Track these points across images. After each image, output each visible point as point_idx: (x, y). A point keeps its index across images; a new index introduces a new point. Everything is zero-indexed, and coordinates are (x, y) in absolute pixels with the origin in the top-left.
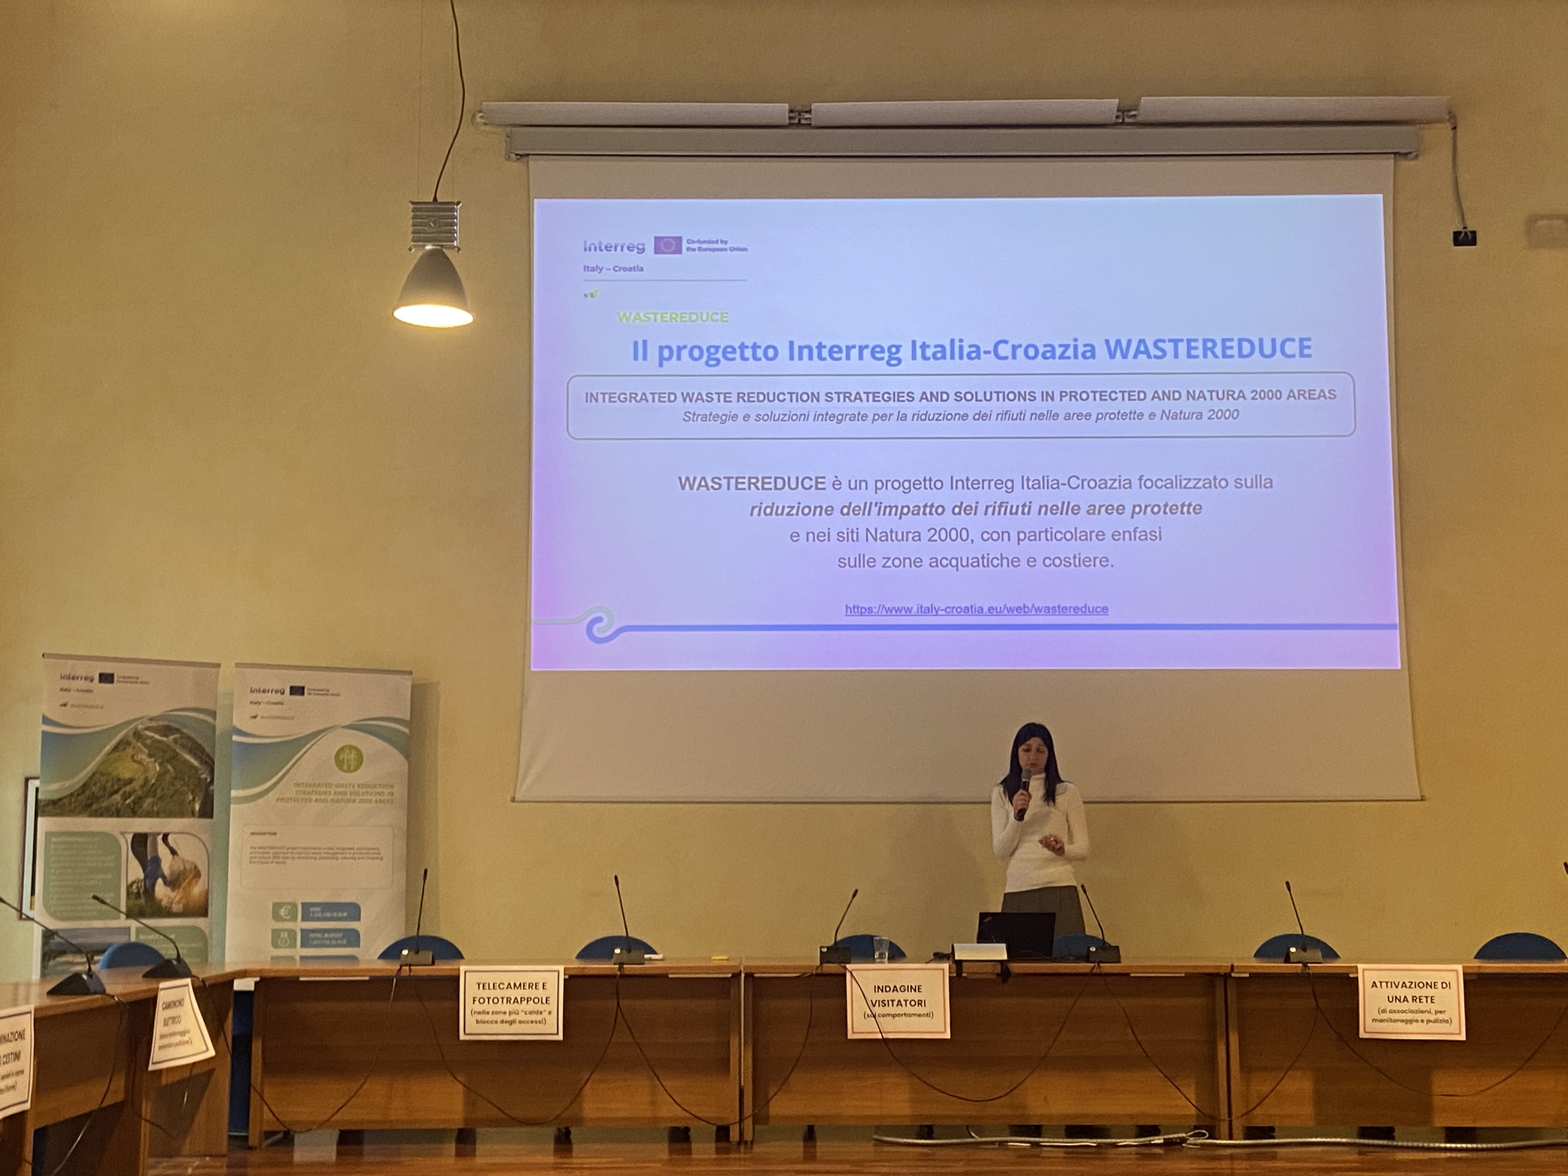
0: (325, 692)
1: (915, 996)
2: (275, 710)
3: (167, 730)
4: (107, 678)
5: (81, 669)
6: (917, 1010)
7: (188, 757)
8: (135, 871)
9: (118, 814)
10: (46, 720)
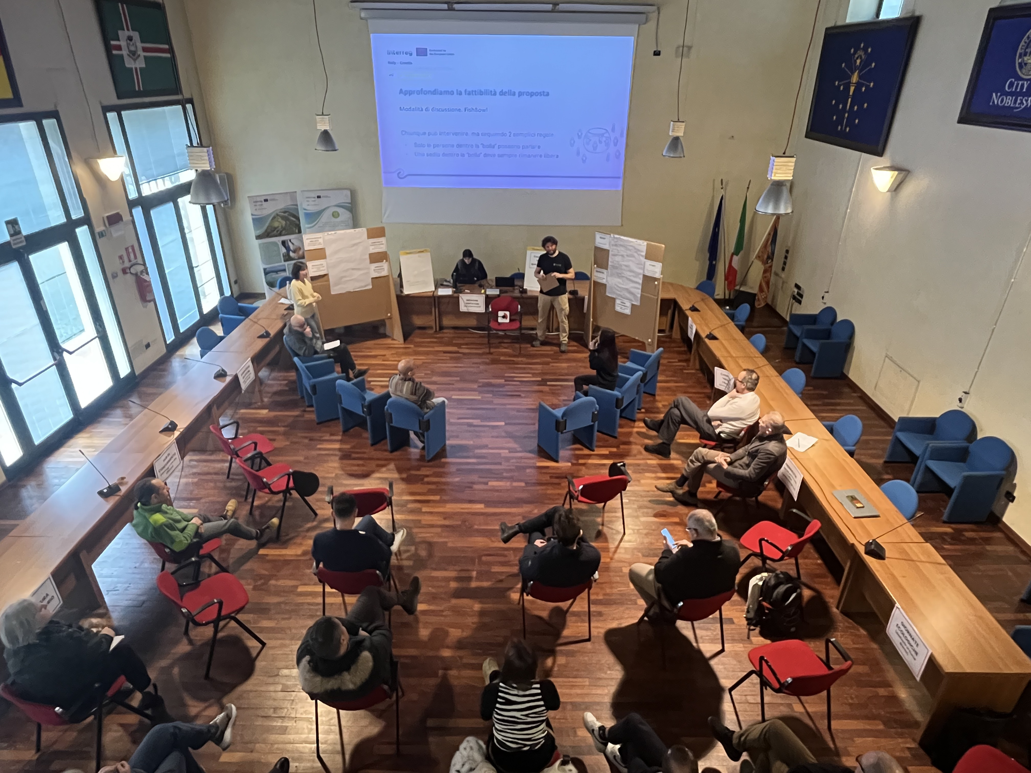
0: (327, 197)
1: (476, 302)
2: (313, 203)
3: (285, 212)
4: (266, 200)
5: (259, 199)
6: (477, 305)
7: (292, 219)
8: (284, 250)
9: (276, 236)
10: (252, 214)
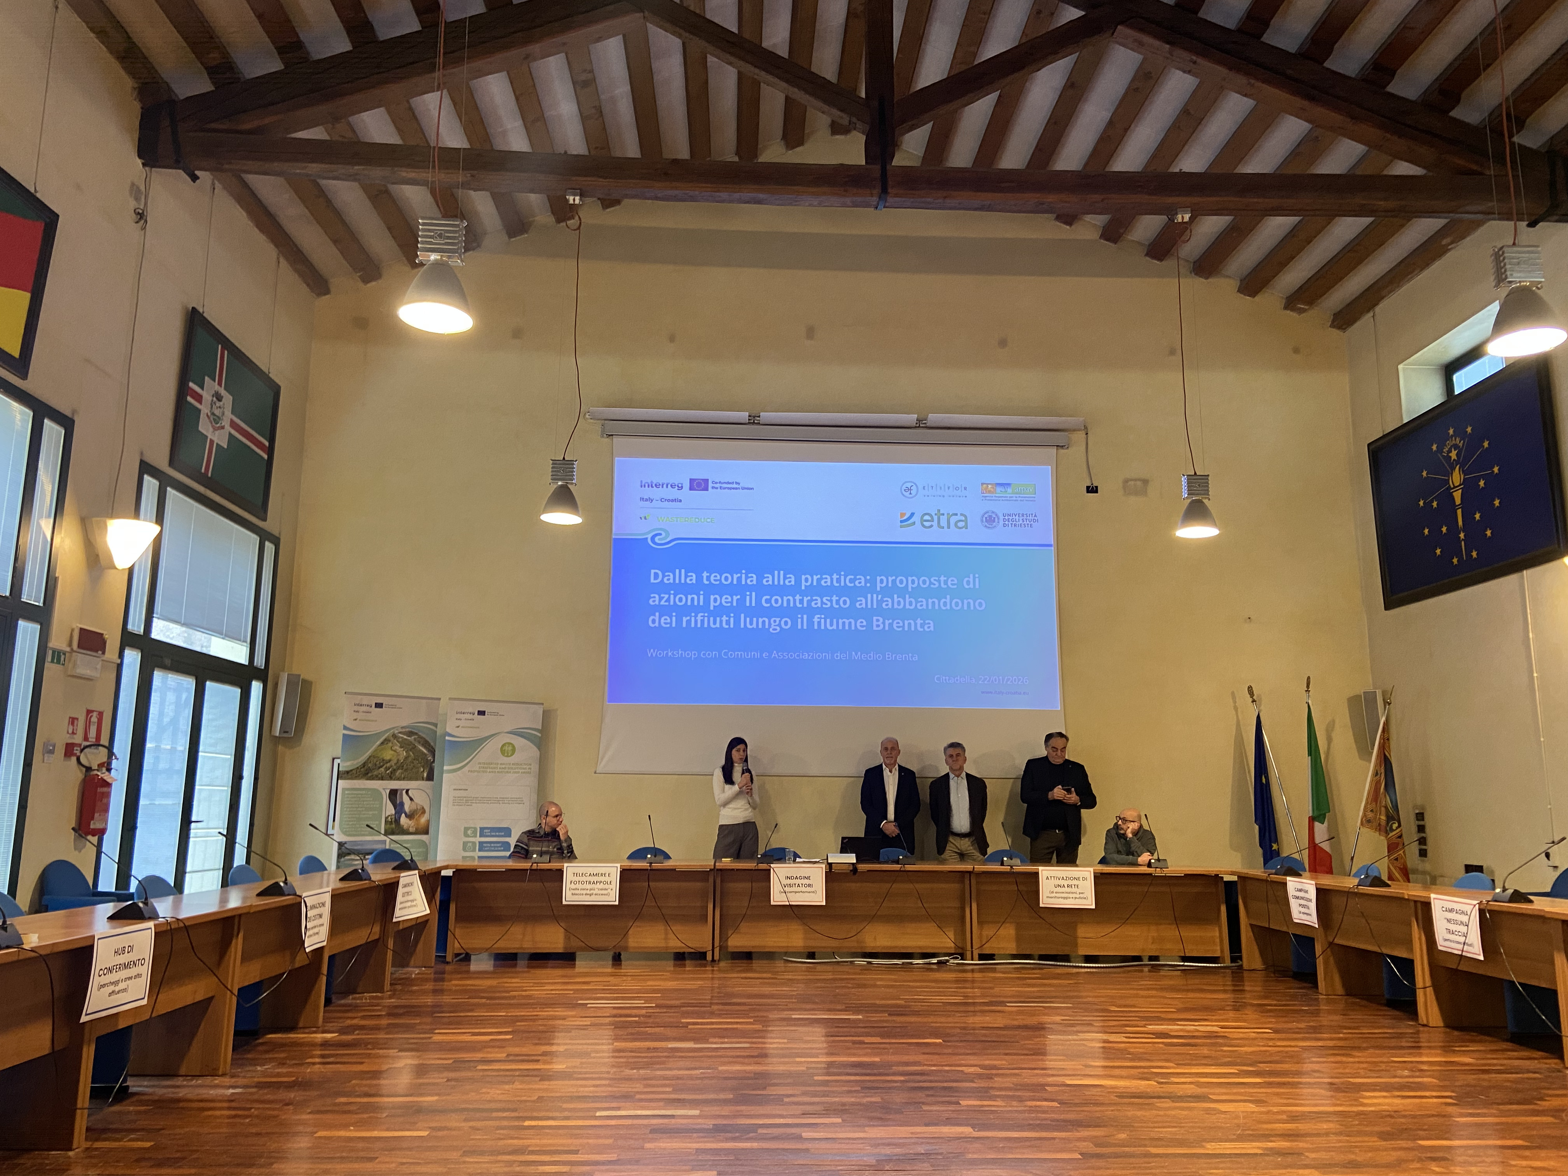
0: (496, 714)
1: (807, 882)
2: (469, 724)
3: (410, 734)
4: (379, 705)
5: (366, 700)
6: (808, 889)
7: (421, 748)
8: (390, 810)
9: (382, 779)
10: (345, 728)
